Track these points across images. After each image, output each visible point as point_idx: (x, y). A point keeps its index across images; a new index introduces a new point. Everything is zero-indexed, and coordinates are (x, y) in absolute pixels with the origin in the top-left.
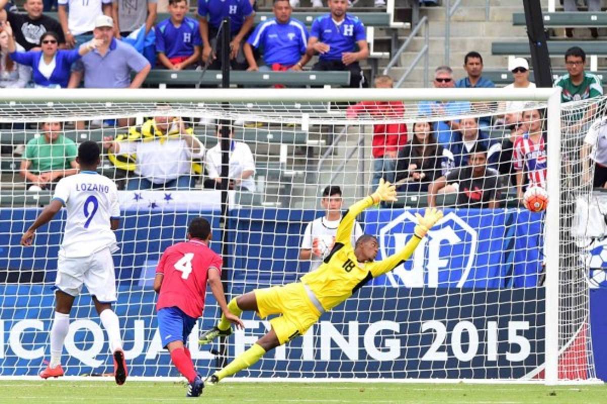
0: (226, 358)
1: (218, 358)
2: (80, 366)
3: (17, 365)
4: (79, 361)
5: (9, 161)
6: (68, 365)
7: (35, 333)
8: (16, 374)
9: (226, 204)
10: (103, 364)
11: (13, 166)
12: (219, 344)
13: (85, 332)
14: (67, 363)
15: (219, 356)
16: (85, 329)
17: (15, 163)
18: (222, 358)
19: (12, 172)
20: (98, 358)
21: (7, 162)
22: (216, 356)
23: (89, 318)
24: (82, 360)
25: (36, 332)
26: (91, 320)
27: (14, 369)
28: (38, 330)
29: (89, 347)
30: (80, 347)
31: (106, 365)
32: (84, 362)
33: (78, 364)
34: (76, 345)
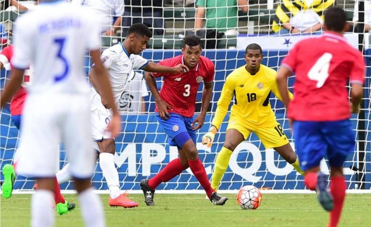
0: (364, 174)
1: (357, 173)
2: (242, 181)
3: (189, 181)
4: (242, 178)
5: (180, 10)
6: (233, 180)
7: (205, 155)
8: (189, 188)
9: (363, 44)
10: (262, 179)
11: (184, 14)
12: (358, 162)
13: (247, 153)
14: (232, 179)
15: (358, 172)
16: (246, 150)
17: (186, 12)
18: (361, 174)
19: (183, 20)
20: (258, 174)
21: (178, 11)
22: (356, 172)
23: (250, 141)
24: (244, 177)
25: (206, 153)
26: (252, 143)
27: (187, 184)
28: (207, 152)
29: (249, 165)
30: (242, 166)
31: (264, 181)
32: (245, 179)
33: (241, 180)
34: (239, 164)
